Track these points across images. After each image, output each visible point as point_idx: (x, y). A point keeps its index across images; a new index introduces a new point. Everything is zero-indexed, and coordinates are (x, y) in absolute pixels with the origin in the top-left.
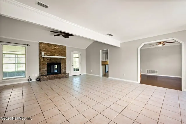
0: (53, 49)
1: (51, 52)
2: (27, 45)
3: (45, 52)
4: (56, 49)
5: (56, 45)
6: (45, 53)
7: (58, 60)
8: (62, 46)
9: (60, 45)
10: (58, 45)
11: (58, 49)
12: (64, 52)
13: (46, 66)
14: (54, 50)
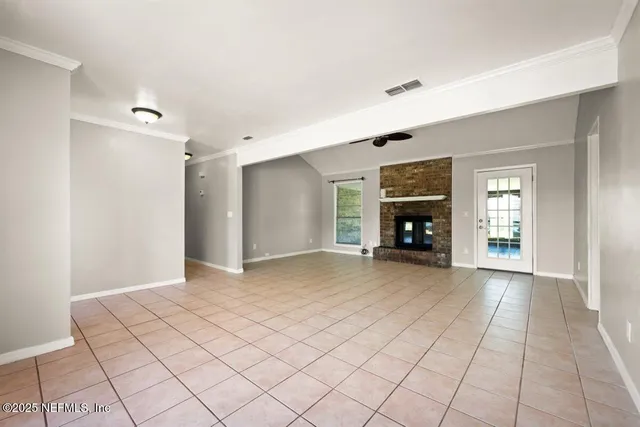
0: (409, 178)
1: (405, 186)
2: (363, 179)
3: (391, 189)
4: (416, 174)
5: (416, 165)
6: (387, 192)
7: (423, 207)
8: (434, 161)
9: (430, 161)
10: (423, 163)
11: (423, 173)
12: (442, 178)
13: (393, 223)
14: (413, 178)
